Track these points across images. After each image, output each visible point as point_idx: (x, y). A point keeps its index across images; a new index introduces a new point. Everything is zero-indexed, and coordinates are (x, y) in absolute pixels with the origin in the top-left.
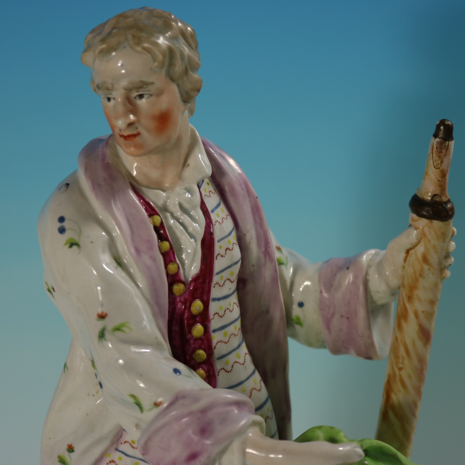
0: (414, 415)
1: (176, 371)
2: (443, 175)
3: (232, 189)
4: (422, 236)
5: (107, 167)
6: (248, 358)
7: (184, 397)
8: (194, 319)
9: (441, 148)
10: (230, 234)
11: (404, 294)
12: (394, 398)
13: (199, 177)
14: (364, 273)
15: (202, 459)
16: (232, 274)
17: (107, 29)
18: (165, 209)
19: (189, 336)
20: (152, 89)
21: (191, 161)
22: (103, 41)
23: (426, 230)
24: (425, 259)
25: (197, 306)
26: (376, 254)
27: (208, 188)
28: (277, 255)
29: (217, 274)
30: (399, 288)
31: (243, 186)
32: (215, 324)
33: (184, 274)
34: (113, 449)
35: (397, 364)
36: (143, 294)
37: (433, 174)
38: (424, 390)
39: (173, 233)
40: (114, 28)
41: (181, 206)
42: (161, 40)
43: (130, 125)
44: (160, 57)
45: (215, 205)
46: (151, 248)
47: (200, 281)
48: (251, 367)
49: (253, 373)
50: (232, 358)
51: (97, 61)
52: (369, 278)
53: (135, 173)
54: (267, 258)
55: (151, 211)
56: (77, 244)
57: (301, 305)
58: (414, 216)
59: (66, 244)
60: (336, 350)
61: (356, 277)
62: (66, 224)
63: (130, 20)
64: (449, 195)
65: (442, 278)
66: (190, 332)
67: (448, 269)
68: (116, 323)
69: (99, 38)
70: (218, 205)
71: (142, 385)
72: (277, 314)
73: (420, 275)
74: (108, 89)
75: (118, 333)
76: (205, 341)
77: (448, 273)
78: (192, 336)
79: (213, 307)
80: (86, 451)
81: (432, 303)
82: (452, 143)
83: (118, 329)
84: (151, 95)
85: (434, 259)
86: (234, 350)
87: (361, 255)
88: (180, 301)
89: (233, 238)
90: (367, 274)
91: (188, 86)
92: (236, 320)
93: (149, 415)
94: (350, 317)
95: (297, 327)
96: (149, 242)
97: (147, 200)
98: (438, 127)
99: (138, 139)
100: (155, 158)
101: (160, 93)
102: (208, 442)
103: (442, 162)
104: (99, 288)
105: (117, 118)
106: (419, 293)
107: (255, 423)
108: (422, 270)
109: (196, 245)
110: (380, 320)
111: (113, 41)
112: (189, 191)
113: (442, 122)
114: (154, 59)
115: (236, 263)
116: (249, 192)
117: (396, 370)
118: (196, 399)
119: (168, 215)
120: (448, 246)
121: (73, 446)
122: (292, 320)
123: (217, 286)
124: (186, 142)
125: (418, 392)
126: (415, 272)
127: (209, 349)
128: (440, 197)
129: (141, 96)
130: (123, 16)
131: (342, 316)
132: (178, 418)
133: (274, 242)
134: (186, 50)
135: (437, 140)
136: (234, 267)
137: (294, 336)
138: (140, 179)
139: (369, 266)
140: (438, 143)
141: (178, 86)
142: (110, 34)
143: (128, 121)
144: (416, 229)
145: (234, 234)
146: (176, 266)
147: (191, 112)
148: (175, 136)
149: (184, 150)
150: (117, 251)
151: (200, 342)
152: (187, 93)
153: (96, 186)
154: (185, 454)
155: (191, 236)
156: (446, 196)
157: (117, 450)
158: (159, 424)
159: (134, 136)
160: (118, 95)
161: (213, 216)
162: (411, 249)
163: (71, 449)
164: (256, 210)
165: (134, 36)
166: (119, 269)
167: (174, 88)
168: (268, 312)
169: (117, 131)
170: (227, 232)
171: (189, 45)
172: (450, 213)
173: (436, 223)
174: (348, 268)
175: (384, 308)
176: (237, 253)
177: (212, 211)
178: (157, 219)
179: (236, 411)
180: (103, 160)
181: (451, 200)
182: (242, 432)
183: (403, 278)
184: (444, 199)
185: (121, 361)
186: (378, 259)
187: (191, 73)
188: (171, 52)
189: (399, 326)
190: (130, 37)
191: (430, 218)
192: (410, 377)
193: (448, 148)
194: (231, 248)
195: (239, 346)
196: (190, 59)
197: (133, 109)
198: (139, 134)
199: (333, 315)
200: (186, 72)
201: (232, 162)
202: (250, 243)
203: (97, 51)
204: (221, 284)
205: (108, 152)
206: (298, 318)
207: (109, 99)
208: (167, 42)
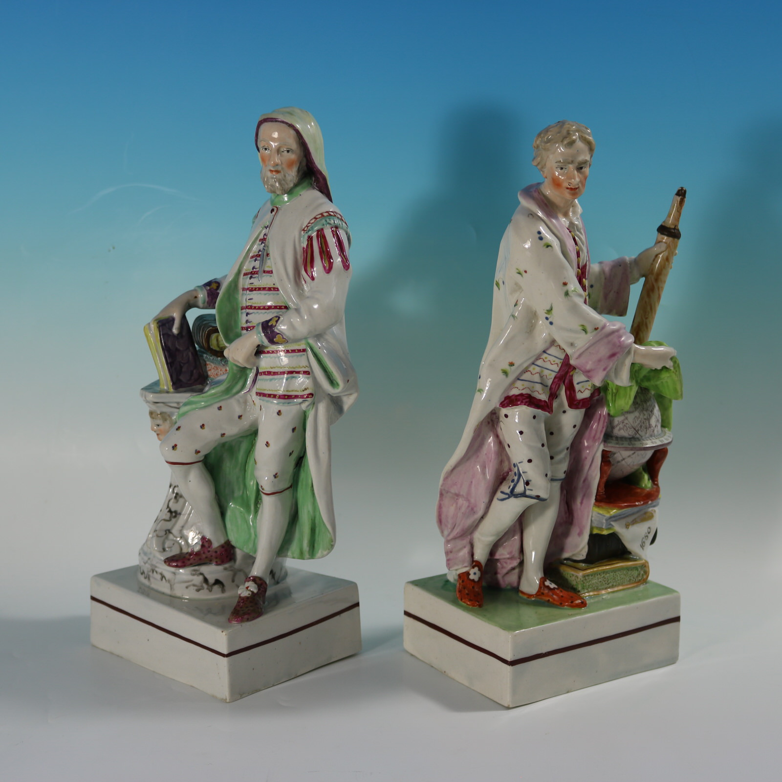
14: (629, 268)
15: (619, 355)
17: (564, 131)
22: (566, 137)
24: (667, 259)
25: (584, 281)
37: (676, 215)
56: (551, 246)
57: (592, 287)
59: (544, 246)
62: (542, 235)
73: (664, 268)
93: (591, 335)
94: (618, 292)
96: (573, 246)
105: (569, 178)
108: (665, 265)
113: (681, 188)
117: (644, 318)
121: (513, 362)
129: (581, 168)
135: (681, 197)
140: (681, 199)
154: (608, 354)
157: (533, 364)
160: (573, 166)
162: (660, 254)
165: (581, 136)
174: (620, 266)
178: (572, 234)
183: (651, 270)
192: (650, 322)
198: (579, 187)
199: (610, 291)
206: (589, 294)
207: (562, 169)
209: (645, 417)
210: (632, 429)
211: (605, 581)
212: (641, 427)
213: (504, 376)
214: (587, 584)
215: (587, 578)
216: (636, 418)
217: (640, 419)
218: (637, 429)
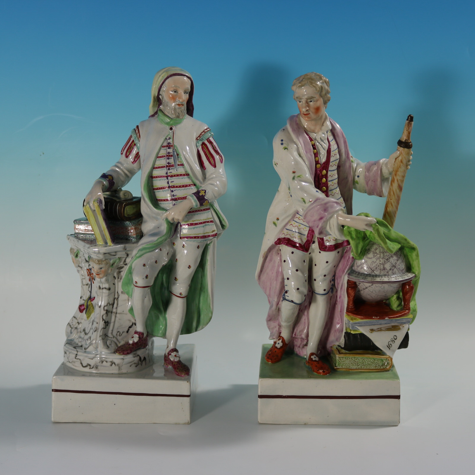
0: (395, 216)
1: (317, 191)
2: (409, 133)
3: (338, 135)
4: (401, 154)
5: (297, 124)
6: (339, 192)
7: (319, 199)
8: (323, 176)
9: (409, 124)
10: (336, 150)
11: (394, 174)
12: (388, 209)
13: (327, 129)
14: (381, 166)
15: (324, 219)
16: (336, 163)
17: (301, 79)
18: (316, 139)
19: (321, 182)
20: (315, 99)
21: (325, 124)
22: (300, 83)
23: (402, 151)
24: (401, 162)
25: (324, 172)
26: (385, 160)
27: (330, 134)
28: (351, 159)
29: (331, 162)
30: (392, 172)
31: (341, 134)
32: (330, 179)
33: (321, 161)
34: (292, 220)
35: (390, 197)
36: (307, 166)
37: (406, 133)
38: (399, 207)
39: (318, 148)
40: (303, 79)
41: (321, 139)
42: (318, 83)
43: (307, 110)
44: (318, 89)
45: (332, 139)
46: (310, 152)
47: (326, 164)
48: (340, 196)
49: (341, 197)
50: (334, 191)
51: (297, 89)
52: (382, 168)
53: (306, 127)
54: (348, 159)
55: (311, 140)
56: (287, 149)
57: (358, 177)
58: (399, 147)
59: (283, 148)
60: (370, 194)
61: (378, 167)
62: (283, 142)
63: (309, 76)
64: (411, 140)
65: (407, 169)
66: (321, 181)
67: (409, 166)
68: (299, 175)
69: (298, 82)
70: (333, 140)
71: (306, 195)
72: (350, 179)
73: (400, 167)
74: (300, 98)
75: (299, 178)
76: (326, 184)
77: (409, 167)
78: (322, 182)
79: (329, 173)
80: (283, 220)
81: (403, 177)
82: (413, 123)
83: (299, 177)
84: (314, 101)
85: (404, 161)
86: (335, 189)
87: (380, 160)
88: (319, 170)
89: (337, 151)
90: (382, 166)
91: (326, 99)
92: (336, 179)
93: (308, 205)
94: (375, 181)
95: (356, 184)
96: (310, 149)
97: (310, 136)
98: (408, 117)
99: (309, 116)
100: (313, 122)
101: (317, 101)
102: (326, 214)
103: (409, 129)
104: (293, 163)
105: (303, 108)
106: (399, 173)
107: (341, 210)
108: (400, 165)
109: (325, 152)
110: (386, 184)
111: (303, 83)
112: (324, 134)
113: (410, 115)
114: (316, 90)
115: (338, 159)
116: (343, 136)
117: (389, 199)
118: (323, 200)
119: (316, 141)
120: (410, 157)
121: (279, 218)
122: (355, 182)
123: (331, 166)
124: (324, 117)
125: (397, 208)
126: (398, 166)
127: (327, 187)
128: (408, 140)
129: (311, 101)
130: (306, 75)
131: (372, 181)
132: (317, 206)
133: (350, 155)
134: (326, 87)
135: (408, 121)
136: (337, 160)
137: (355, 188)
138: (308, 129)
139: (383, 164)
140: (408, 122)
141: (323, 99)
142: (302, 80)
143: (306, 109)
144: (399, 151)
145: (337, 149)
146: (318, 158)
147: (326, 108)
148: (321, 115)
149: (323, 120)
150: (299, 152)
151: (324, 184)
152: (326, 101)
153: (294, 130)
154: (319, 218)
155: (324, 149)
156: (410, 140)
157: (293, 220)
158: (311, 207)
159: (308, 114)
160: (304, 101)
161: (331, 143)
162: (397, 158)
163: (278, 219)
164: (345, 142)
165: (310, 82)
166: (300, 158)
167: (322, 99)
168: (347, 178)
169: (302, 112)
170: (335, 149)
171: (327, 85)
172: (411, 146)
173: (406, 149)
174: (375, 164)
175: (387, 179)
176: (338, 156)
177: (331, 141)
178: (313, 142)
179: (336, 205)
180: (296, 122)
181: (412, 142)
182: (337, 211)
183: (394, 168)
184: (409, 141)
185: (299, 187)
186: (386, 162)
187: (327, 94)
188: (322, 87)
189: (391, 184)
190: (309, 82)
191: (404, 147)
192: (394, 202)
193: (411, 124)
194: (336, 154)
195: (337, 188)
196: (327, 90)
197: (308, 106)
198: (309, 114)
199: (369, 180)
200: (326, 94)
201: (338, 126)
202: (342, 153)
203: (298, 86)
204: (332, 166)
205: (297, 119)
206: (357, 181)
207: (300, 102)
208: (321, 84)
209: (381, 262)
210: (370, 269)
211: (355, 364)
212: (376, 268)
213: (275, 226)
214: (342, 363)
215: (341, 359)
216: (373, 262)
217: (376, 263)
218: (373, 269)
